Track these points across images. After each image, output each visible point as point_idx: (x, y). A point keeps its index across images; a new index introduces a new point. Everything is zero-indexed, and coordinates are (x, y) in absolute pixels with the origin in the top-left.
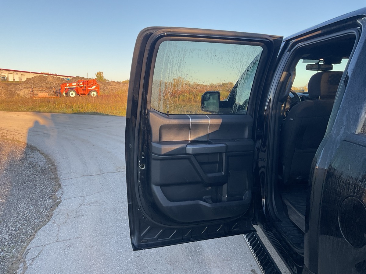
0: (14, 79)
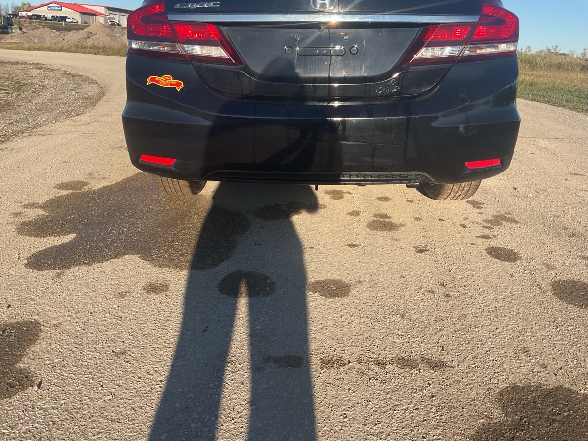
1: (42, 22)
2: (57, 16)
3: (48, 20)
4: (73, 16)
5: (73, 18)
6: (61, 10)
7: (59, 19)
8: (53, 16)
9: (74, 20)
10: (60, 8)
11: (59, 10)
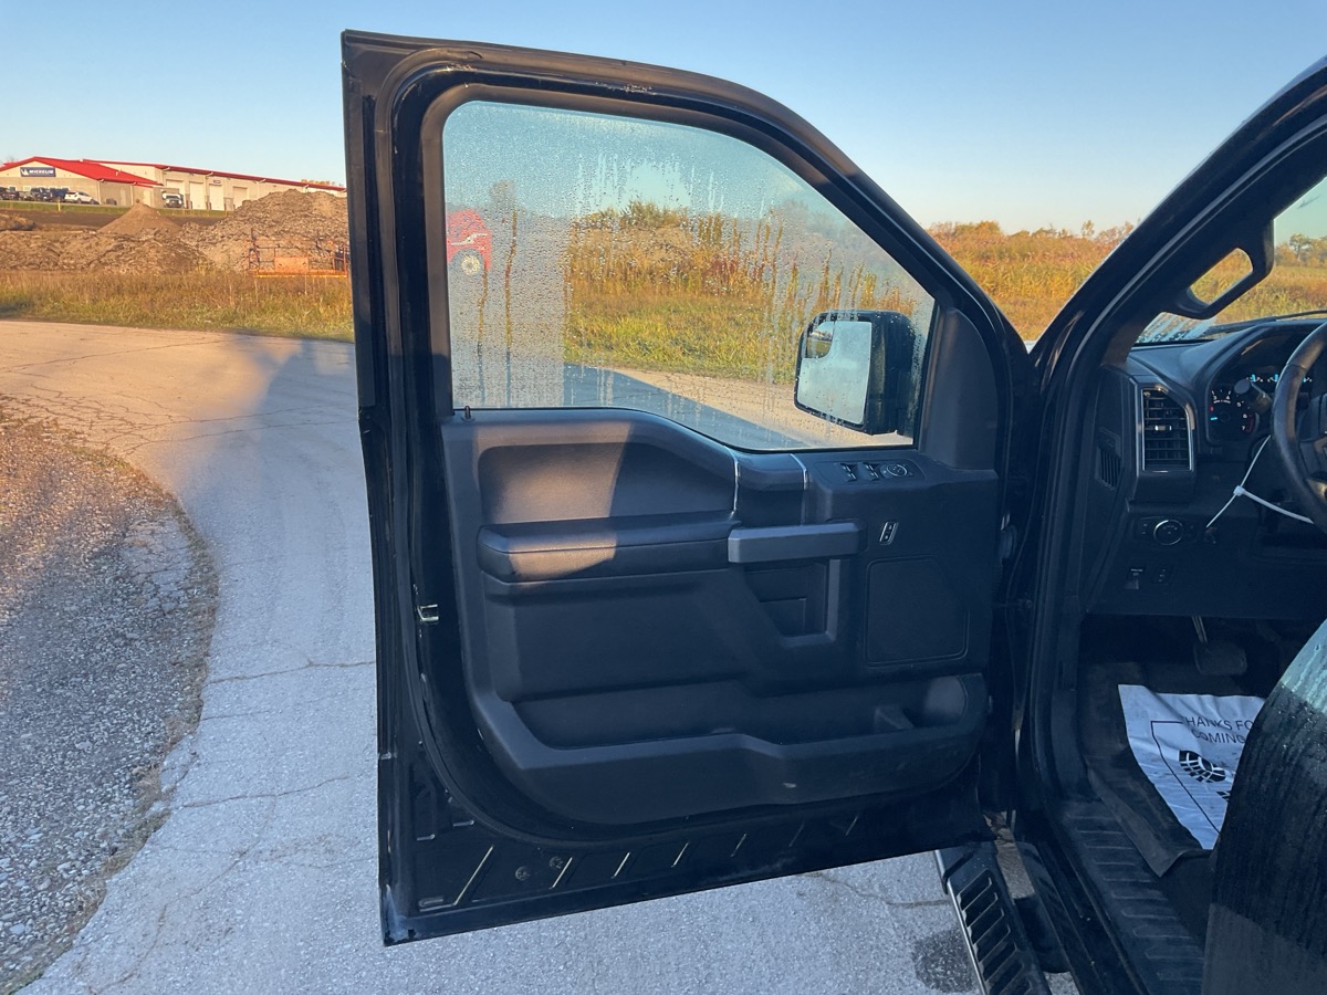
0: (208, 204)
1: (9, 205)
2: (44, 189)
3: (22, 199)
4: (84, 190)
5: (81, 194)
6: (54, 175)
7: (48, 195)
8: (34, 190)
9: (84, 198)
10: (52, 172)
11: (50, 175)
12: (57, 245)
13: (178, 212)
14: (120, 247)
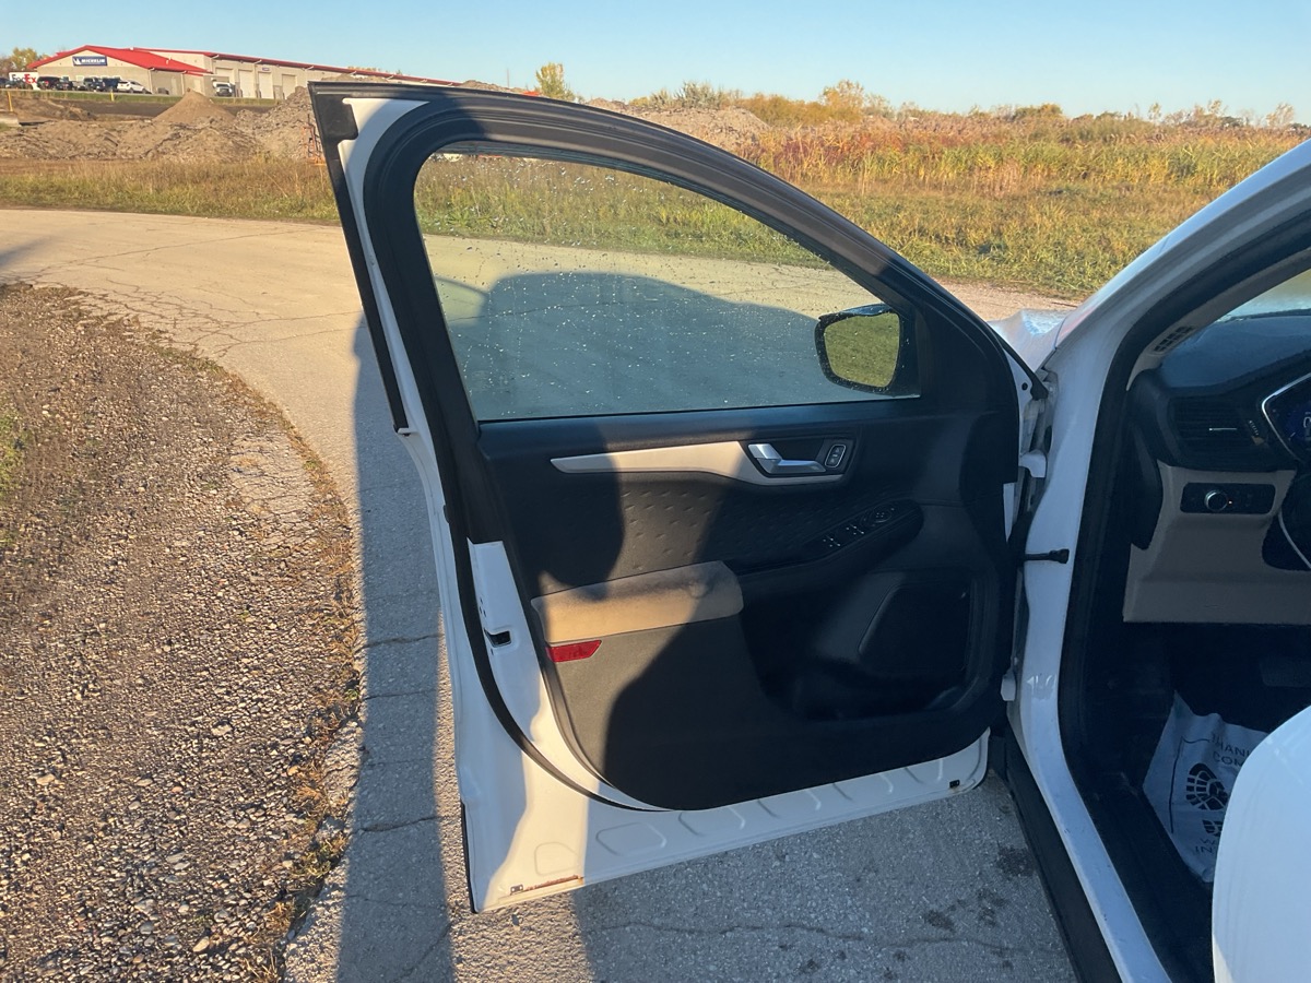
0: (258, 93)
1: (63, 95)
2: (96, 79)
3: (76, 88)
4: (135, 79)
5: (133, 83)
6: (106, 64)
7: (100, 85)
8: (87, 80)
9: (136, 88)
10: (103, 61)
12: (114, 133)
13: (230, 101)
14: (177, 136)
